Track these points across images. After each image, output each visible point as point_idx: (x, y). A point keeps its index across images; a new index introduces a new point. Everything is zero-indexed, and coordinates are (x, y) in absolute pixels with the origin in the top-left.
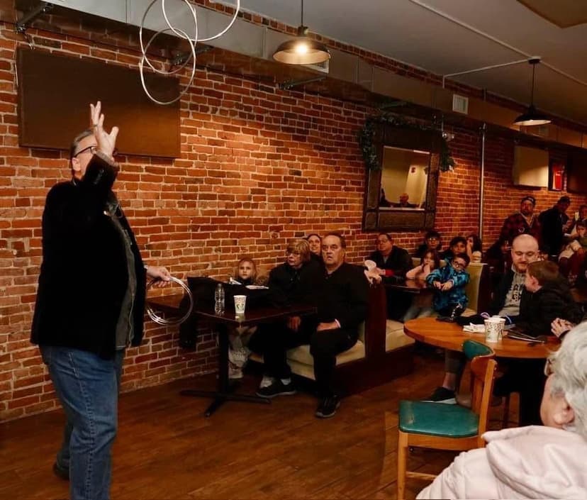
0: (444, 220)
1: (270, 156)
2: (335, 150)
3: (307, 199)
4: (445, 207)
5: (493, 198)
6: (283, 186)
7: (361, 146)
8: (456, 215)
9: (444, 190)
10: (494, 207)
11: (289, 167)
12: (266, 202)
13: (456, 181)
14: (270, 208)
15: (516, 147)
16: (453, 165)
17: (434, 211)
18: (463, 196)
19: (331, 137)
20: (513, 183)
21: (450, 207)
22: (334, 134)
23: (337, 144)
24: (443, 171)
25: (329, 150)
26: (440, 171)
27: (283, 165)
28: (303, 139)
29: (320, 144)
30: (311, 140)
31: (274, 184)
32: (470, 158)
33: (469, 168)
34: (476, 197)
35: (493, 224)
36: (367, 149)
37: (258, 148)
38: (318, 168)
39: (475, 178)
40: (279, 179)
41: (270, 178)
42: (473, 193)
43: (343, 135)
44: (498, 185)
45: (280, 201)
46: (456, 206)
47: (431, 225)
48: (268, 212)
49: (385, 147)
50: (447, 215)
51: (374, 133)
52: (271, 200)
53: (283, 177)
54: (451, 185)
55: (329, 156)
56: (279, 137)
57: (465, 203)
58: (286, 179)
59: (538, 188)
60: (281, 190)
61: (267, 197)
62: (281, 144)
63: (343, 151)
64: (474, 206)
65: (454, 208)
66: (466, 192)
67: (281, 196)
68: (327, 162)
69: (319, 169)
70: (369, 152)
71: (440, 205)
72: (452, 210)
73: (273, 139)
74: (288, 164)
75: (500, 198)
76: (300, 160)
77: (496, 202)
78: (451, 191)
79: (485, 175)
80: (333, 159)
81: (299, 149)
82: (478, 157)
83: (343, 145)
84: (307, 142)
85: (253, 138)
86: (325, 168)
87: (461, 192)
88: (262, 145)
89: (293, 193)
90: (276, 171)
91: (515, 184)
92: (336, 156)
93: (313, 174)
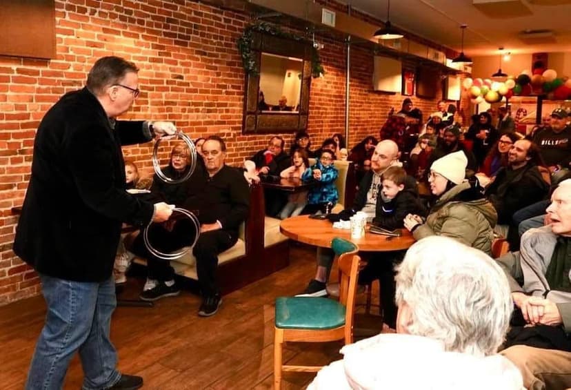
0: (316, 122)
1: (153, 60)
2: (216, 56)
3: (189, 103)
4: (317, 111)
5: (357, 102)
6: (166, 89)
7: (241, 52)
8: (326, 117)
9: (316, 94)
10: (357, 110)
11: (171, 71)
12: (149, 105)
13: (326, 86)
14: (152, 111)
15: (375, 57)
16: (323, 72)
17: (307, 113)
18: (332, 101)
19: (212, 43)
20: (373, 88)
21: (321, 111)
22: (215, 41)
23: (218, 50)
24: (315, 77)
25: (211, 55)
26: (312, 78)
27: (165, 70)
28: (185, 44)
29: (201, 50)
30: (192, 45)
31: (156, 87)
32: (337, 67)
33: (337, 75)
34: (343, 101)
35: (357, 125)
36: (246, 56)
37: (139, 51)
38: (200, 73)
39: (342, 84)
40: (162, 82)
41: (152, 82)
42: (340, 97)
43: (223, 42)
44: (360, 90)
45: (162, 105)
46: (326, 109)
47: (305, 127)
48: (151, 116)
49: (263, 53)
50: (318, 117)
51: (253, 41)
52: (154, 104)
53: (165, 82)
54: (322, 90)
55: (211, 61)
56: (161, 40)
57: (334, 107)
58: (168, 82)
59: (393, 93)
60: (164, 94)
61: (149, 100)
62: (162, 47)
63: (223, 56)
64: (341, 109)
65: (324, 111)
66: (335, 96)
67: (164, 100)
68: (208, 67)
69: (202, 74)
70: (248, 59)
71: (312, 108)
72: (322, 113)
73: (155, 43)
74: (170, 68)
75: (362, 103)
76: (183, 64)
77: (360, 106)
78: (321, 95)
79: (350, 81)
80: (214, 64)
81: (181, 53)
82: (345, 66)
83: (224, 50)
84: (188, 47)
85: (135, 41)
86: (206, 73)
87: (330, 96)
88: (143, 48)
89: (176, 97)
90: (158, 75)
91: (375, 89)
92: (216, 62)
93: (196, 78)
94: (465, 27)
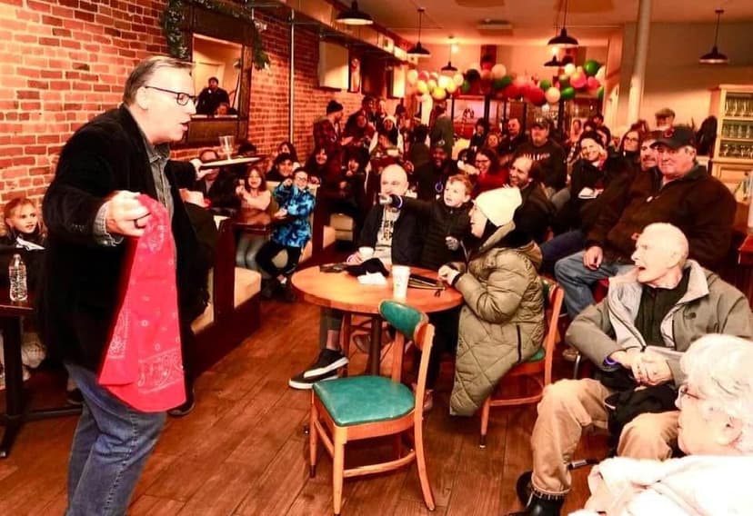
0: (257, 129)
1: (45, 42)
2: (134, 37)
3: (99, 106)
4: (257, 113)
5: (302, 101)
6: (65, 86)
7: (166, 33)
8: (267, 122)
9: (257, 92)
10: (302, 111)
11: (73, 58)
12: (42, 111)
13: (267, 80)
14: (47, 119)
15: (321, 43)
16: (268, 62)
17: (247, 118)
18: (274, 100)
19: (127, 17)
20: (318, 83)
21: (262, 114)
22: (131, 14)
23: (135, 28)
24: (258, 69)
25: (126, 36)
26: (253, 69)
27: (65, 57)
28: (90, 18)
29: (113, 27)
30: (101, 19)
31: (51, 82)
32: (280, 54)
33: (280, 65)
34: (286, 100)
35: (301, 132)
36: (175, 38)
37: (23, 27)
38: (113, 60)
39: (285, 77)
40: (58, 75)
41: (45, 74)
42: (283, 96)
43: (142, 16)
44: (305, 86)
45: (61, 109)
46: (268, 111)
47: (244, 137)
48: (46, 126)
49: (195, 35)
50: (259, 122)
51: (183, 18)
52: (49, 108)
53: (64, 74)
54: (262, 87)
55: (126, 45)
56: (56, 10)
57: (276, 108)
58: (68, 75)
59: (339, 90)
60: (63, 93)
61: (42, 102)
62: (58, 22)
63: (143, 38)
64: (285, 111)
65: (266, 114)
66: (278, 94)
67: (63, 102)
68: (124, 53)
69: (114, 62)
70: (178, 43)
71: (253, 111)
72: (263, 117)
73: (47, 14)
74: (70, 54)
75: (307, 102)
76: (88, 48)
77: (305, 106)
78: (263, 93)
79: (295, 74)
80: (130, 49)
81: (84, 31)
82: (287, 53)
83: (142, 29)
84: (95, 23)
85: (16, 11)
86: (121, 62)
87: (272, 94)
88: (31, 23)
89: (78, 97)
90: (53, 64)
91: (321, 85)
92: (135, 45)
93: (107, 69)
94: (423, 11)
